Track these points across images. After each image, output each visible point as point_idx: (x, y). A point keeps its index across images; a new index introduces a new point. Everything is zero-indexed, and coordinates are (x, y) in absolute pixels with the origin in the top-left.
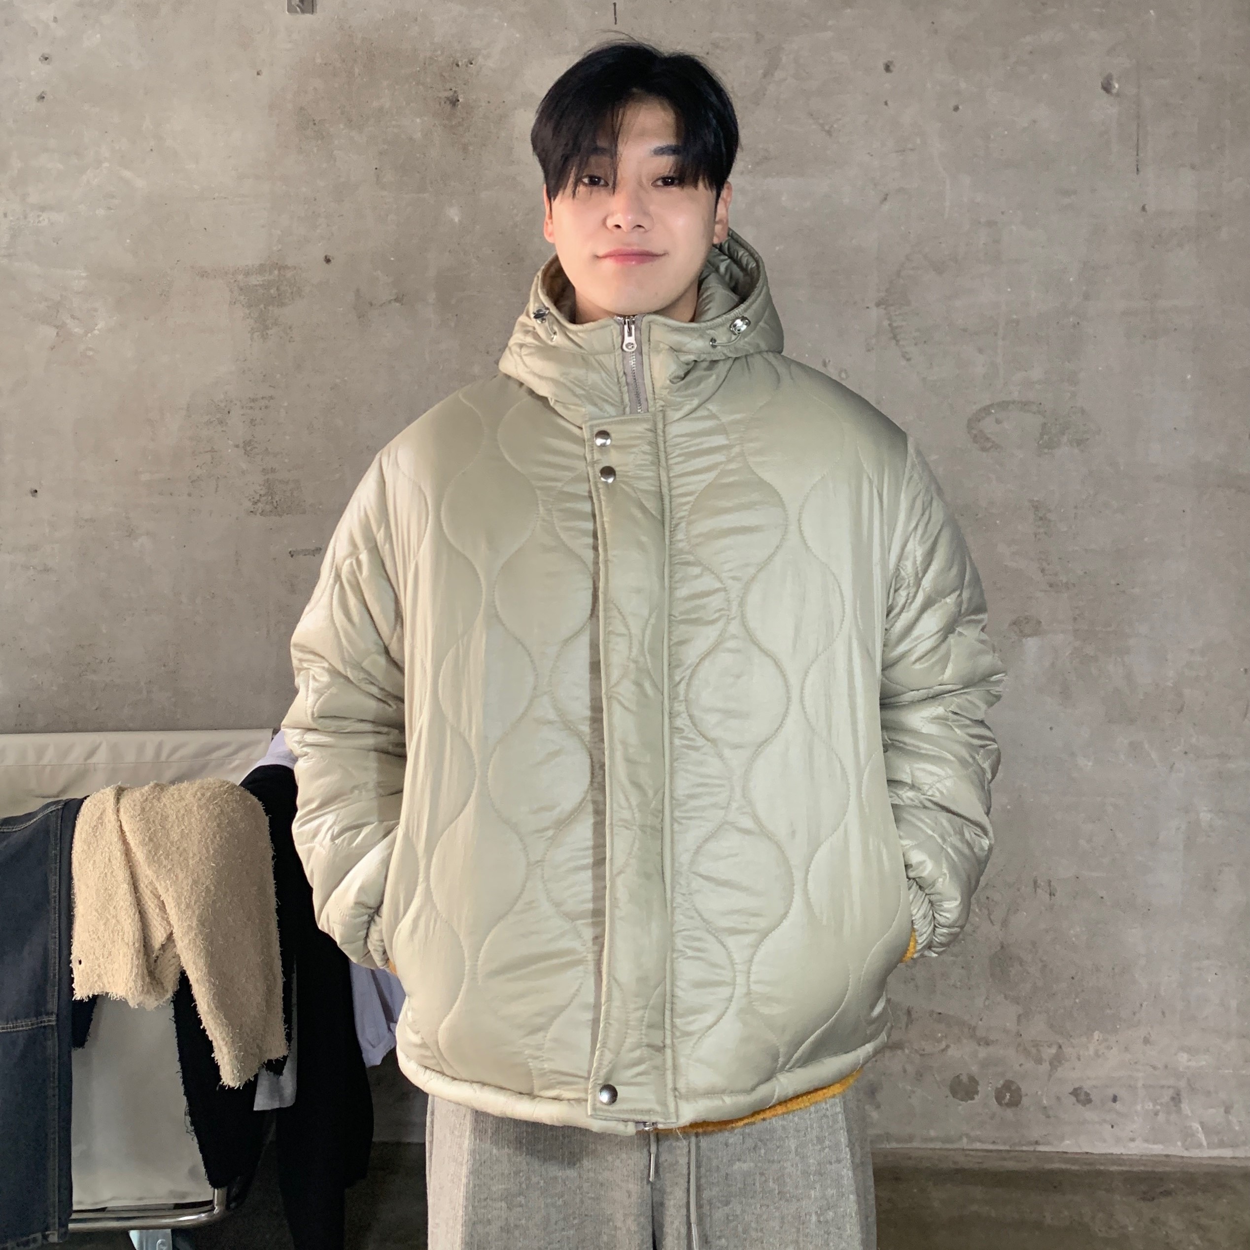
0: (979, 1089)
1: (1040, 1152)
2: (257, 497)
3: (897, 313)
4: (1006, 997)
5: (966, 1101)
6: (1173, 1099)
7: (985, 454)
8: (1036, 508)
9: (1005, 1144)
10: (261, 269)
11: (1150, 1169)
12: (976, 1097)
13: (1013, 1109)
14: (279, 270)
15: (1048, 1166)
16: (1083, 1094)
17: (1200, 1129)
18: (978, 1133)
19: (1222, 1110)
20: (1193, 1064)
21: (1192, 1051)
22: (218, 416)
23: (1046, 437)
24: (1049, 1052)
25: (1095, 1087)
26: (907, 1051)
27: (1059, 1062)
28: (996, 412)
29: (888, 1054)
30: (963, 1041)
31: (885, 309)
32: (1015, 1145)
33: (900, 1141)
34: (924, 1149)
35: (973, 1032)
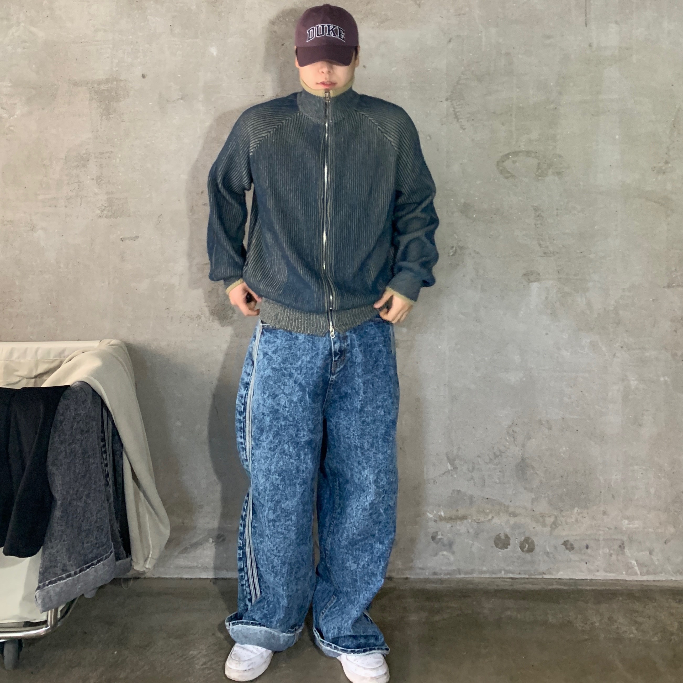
0: (511, 542)
1: (545, 579)
2: (103, 208)
3: (458, 103)
4: (525, 489)
5: (504, 549)
6: (620, 546)
7: (507, 180)
8: (535, 209)
9: (525, 574)
10: (107, 81)
11: (608, 588)
12: (509, 547)
13: (531, 553)
14: (117, 81)
15: (550, 587)
16: (569, 544)
17: (636, 564)
18: (511, 568)
19: (648, 553)
20: (631, 526)
21: (630, 519)
22: (82, 162)
23: (540, 171)
24: (550, 520)
25: (576, 540)
26: (470, 521)
27: (556, 525)
28: (512, 157)
29: (459, 522)
30: (501, 514)
31: (451, 102)
32: (531, 574)
33: (466, 573)
34: (480, 578)
35: (506, 509)
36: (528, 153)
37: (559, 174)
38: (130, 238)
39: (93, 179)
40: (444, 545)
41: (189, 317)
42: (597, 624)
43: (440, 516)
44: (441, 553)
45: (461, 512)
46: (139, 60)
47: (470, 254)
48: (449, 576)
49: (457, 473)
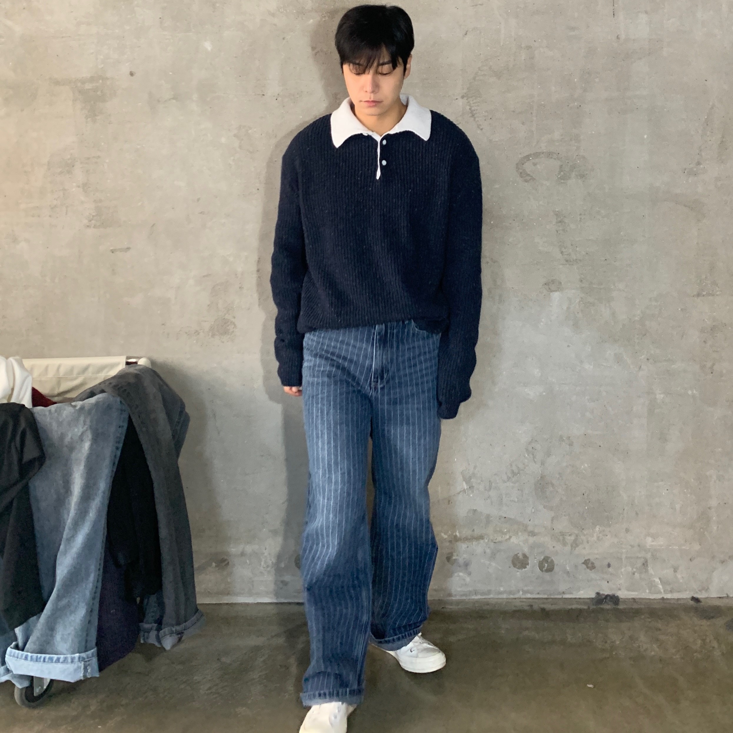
0: (529, 562)
1: (565, 598)
2: (91, 217)
3: (474, 102)
4: (544, 507)
5: (522, 569)
6: (643, 564)
7: (526, 184)
8: (557, 215)
9: (544, 594)
10: (92, 79)
11: (630, 607)
12: (527, 566)
13: (549, 573)
14: (103, 79)
15: (570, 607)
16: (590, 563)
17: (660, 582)
18: (528, 588)
19: (672, 570)
20: (654, 544)
21: (654, 537)
22: (67, 168)
23: (562, 173)
24: (570, 539)
25: (597, 559)
26: (486, 541)
27: (576, 544)
28: (533, 159)
29: (475, 543)
30: (520, 534)
31: (467, 99)
32: (551, 595)
33: (483, 594)
34: (497, 599)
35: (525, 528)
36: (549, 155)
37: (582, 176)
38: (121, 250)
39: (79, 187)
40: (460, 567)
41: (186, 333)
42: (618, 642)
43: (456, 536)
44: (456, 574)
45: (478, 532)
46: (126, 56)
47: (488, 263)
48: (464, 598)
49: (473, 492)
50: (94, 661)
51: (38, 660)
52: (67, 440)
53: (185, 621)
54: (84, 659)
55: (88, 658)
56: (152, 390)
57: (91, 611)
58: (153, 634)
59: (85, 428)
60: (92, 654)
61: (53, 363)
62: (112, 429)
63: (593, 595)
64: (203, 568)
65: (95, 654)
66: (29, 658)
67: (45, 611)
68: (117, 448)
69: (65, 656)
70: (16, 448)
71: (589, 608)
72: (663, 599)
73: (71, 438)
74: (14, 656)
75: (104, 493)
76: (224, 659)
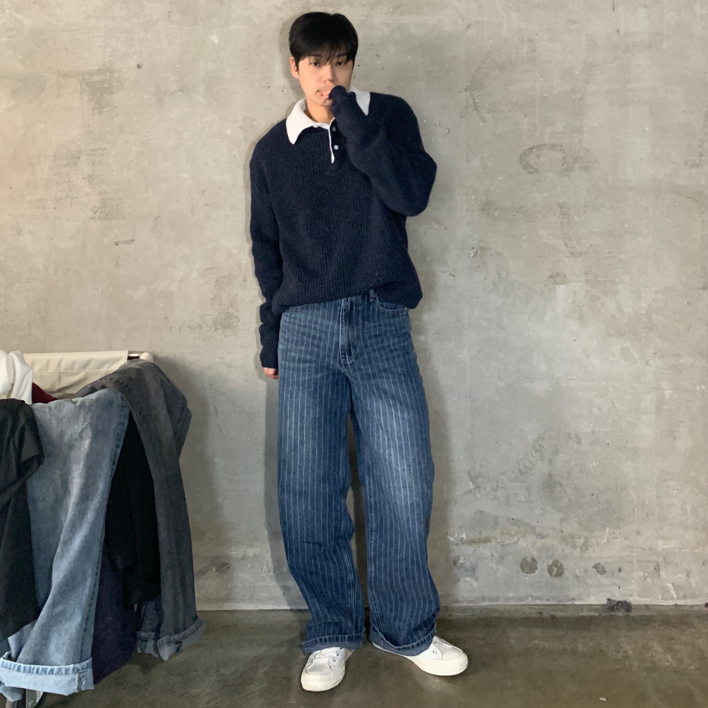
0: (538, 566)
1: (575, 605)
2: (96, 209)
3: (478, 94)
4: (552, 508)
5: (531, 574)
6: (655, 569)
7: (530, 176)
8: (561, 207)
9: (554, 600)
10: (100, 72)
11: (642, 614)
12: (536, 571)
13: (559, 578)
14: (110, 72)
15: (581, 614)
16: (600, 567)
17: (672, 588)
18: (538, 594)
19: (685, 575)
20: (666, 546)
21: (666, 538)
22: (73, 160)
23: (566, 165)
24: (579, 542)
25: (607, 563)
26: (494, 543)
27: (586, 547)
28: (536, 151)
29: (482, 545)
30: (528, 536)
31: (470, 92)
32: (560, 601)
33: (491, 600)
34: (505, 605)
35: (533, 530)
36: (553, 147)
37: (586, 168)
38: (125, 242)
39: (84, 178)
40: (466, 571)
41: (189, 327)
42: (630, 652)
43: (462, 539)
44: (463, 579)
45: (485, 534)
46: (134, 49)
47: (492, 255)
48: (472, 604)
49: (480, 492)
50: (89, 673)
51: (31, 671)
52: (67, 438)
53: (185, 630)
54: (79, 670)
55: (82, 670)
56: (153, 386)
57: (87, 619)
58: (150, 644)
59: (85, 426)
60: (87, 664)
61: (55, 357)
62: (113, 426)
63: (605, 602)
64: (203, 572)
65: (90, 665)
66: (22, 669)
67: (40, 618)
68: (118, 446)
69: (59, 667)
70: (15, 447)
71: (600, 615)
72: (676, 605)
73: (71, 436)
74: (6, 667)
75: (103, 492)
76: (222, 671)
